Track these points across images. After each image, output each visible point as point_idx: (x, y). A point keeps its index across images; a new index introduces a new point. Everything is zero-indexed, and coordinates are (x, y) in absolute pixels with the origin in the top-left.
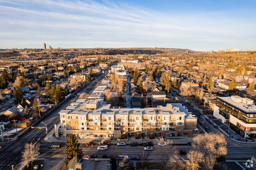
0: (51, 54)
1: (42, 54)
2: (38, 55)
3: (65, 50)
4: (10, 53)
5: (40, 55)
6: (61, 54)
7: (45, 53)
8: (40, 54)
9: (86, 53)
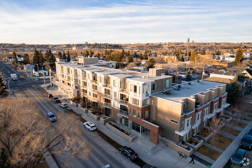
0: (188, 47)
1: (180, 47)
2: (176, 48)
3: (205, 44)
4: (156, 46)
5: (177, 48)
6: (199, 48)
7: (183, 46)
8: (178, 46)
9: (228, 47)
